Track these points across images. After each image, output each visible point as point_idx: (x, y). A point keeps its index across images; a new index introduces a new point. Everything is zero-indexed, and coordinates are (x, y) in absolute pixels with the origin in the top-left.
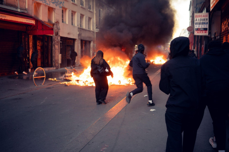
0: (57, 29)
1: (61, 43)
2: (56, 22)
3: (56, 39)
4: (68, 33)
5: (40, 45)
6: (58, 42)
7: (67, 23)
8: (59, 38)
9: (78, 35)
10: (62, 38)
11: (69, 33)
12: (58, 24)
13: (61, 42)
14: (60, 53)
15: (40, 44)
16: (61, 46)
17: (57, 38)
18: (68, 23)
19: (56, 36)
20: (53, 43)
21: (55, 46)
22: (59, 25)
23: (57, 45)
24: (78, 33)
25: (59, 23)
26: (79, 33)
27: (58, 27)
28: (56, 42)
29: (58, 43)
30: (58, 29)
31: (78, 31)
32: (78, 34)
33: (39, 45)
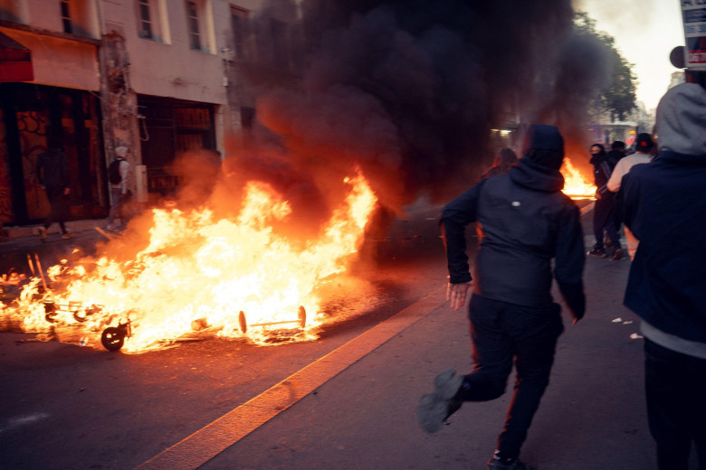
0: (116, 64)
1: (140, 121)
2: (109, 36)
3: (116, 106)
4: (172, 80)
5: (42, 131)
6: (125, 116)
7: (167, 39)
8: (131, 102)
9: (224, 91)
10: (142, 99)
11: (178, 79)
12: (119, 45)
13: (139, 116)
14: (143, 163)
15: (42, 125)
16: (142, 135)
17: (122, 103)
18: (172, 39)
19: (116, 92)
20: (105, 121)
21: (112, 134)
22: (124, 48)
23: (124, 129)
24: (225, 79)
25: (123, 40)
26: (229, 82)
27: (121, 53)
28: (115, 115)
29: (125, 123)
30: (121, 64)
31: (226, 73)
32: (226, 84)
33: (35, 132)
